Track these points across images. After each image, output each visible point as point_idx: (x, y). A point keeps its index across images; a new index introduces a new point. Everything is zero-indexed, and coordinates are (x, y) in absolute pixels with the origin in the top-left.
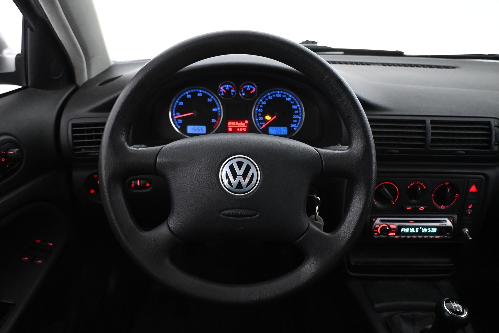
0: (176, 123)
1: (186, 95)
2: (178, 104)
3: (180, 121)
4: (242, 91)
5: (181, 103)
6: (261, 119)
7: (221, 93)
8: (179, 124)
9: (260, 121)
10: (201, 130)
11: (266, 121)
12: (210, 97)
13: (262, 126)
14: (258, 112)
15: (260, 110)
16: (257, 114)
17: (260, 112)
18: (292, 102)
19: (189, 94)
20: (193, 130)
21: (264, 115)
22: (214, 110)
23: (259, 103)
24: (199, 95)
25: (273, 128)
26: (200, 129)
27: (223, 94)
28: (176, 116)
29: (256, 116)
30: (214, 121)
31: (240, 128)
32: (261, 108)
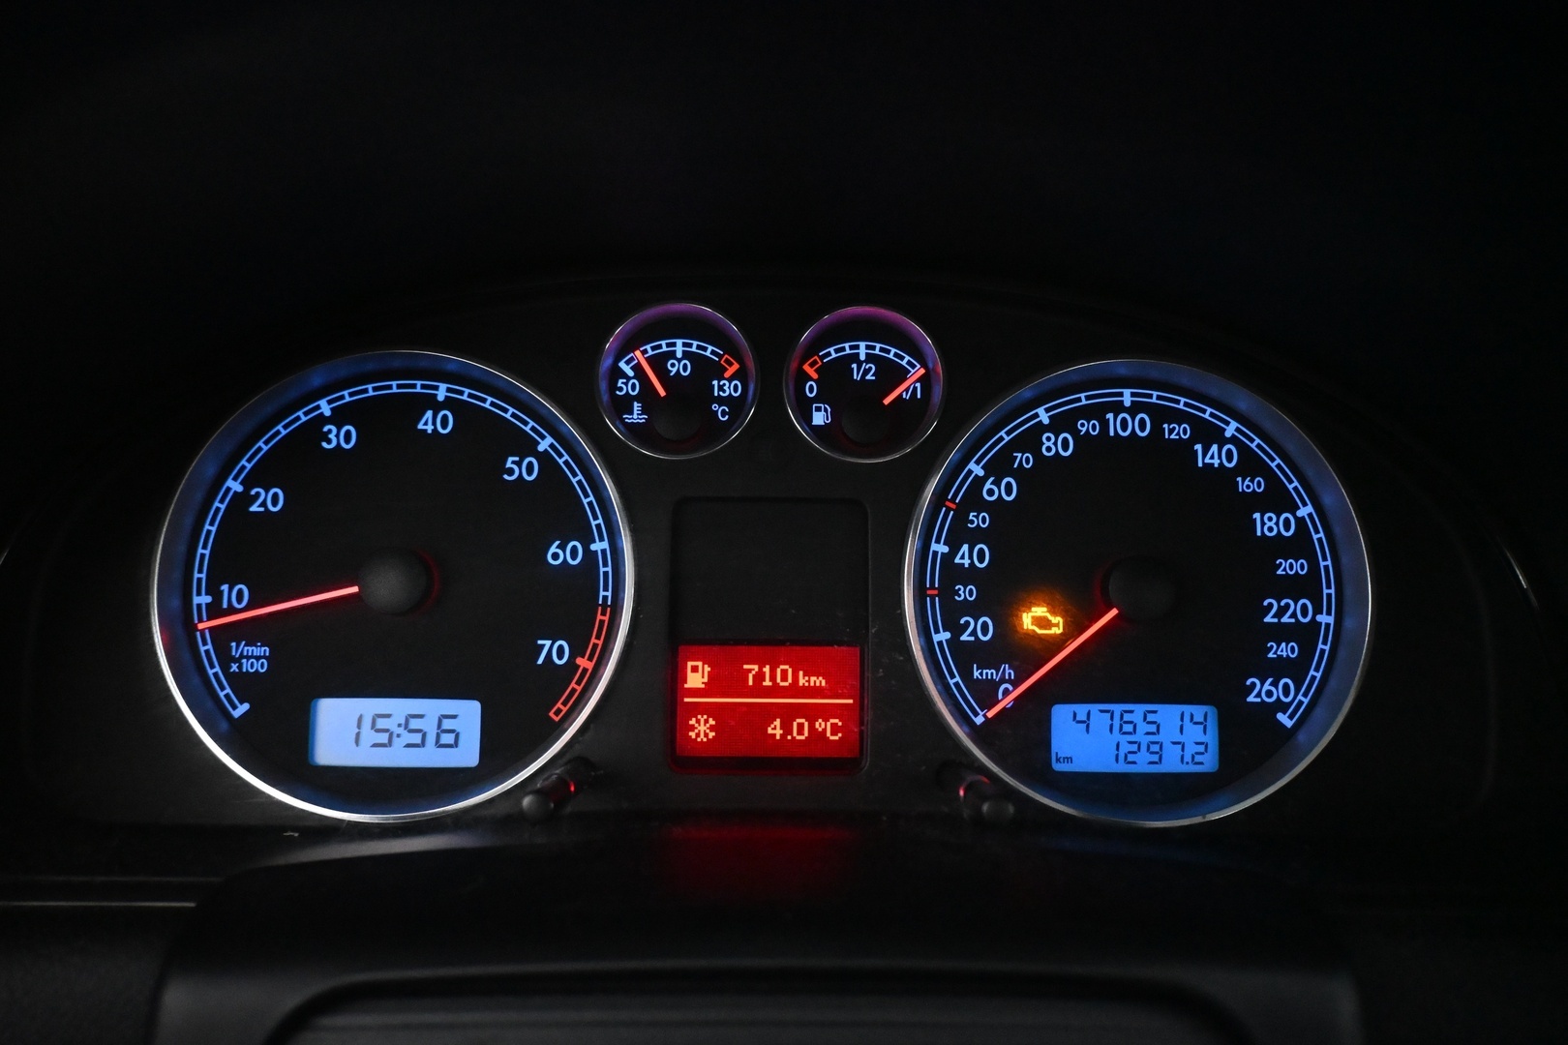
0: (214, 671)
1: (314, 429)
2: (242, 500)
3: (254, 658)
4: (811, 389)
5: (269, 500)
6: (979, 629)
7: (623, 405)
8: (243, 685)
9: (966, 655)
10: (434, 737)
11: (1026, 653)
12: (525, 446)
13: (986, 694)
14: (953, 573)
15: (963, 557)
16: (947, 592)
17: (969, 575)
18: (1245, 485)
19: (339, 417)
20: (369, 736)
21: (1001, 594)
22: (560, 554)
23: (958, 492)
24: (427, 423)
25: (1082, 710)
26: (430, 726)
27: (636, 416)
28: (214, 610)
29: (935, 609)
30: (552, 650)
31: (788, 714)
32: (975, 537)
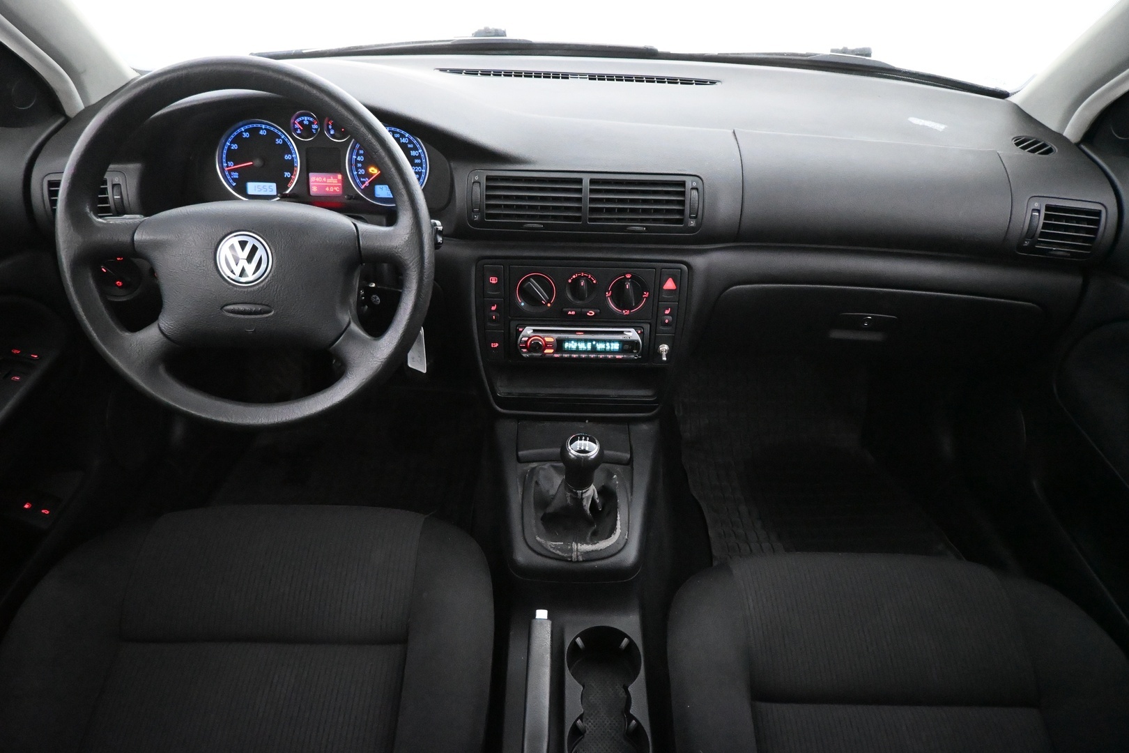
0: (229, 177)
1: (241, 133)
2: (230, 147)
3: (236, 175)
4: (330, 127)
5: (235, 147)
6: (362, 172)
7: (296, 129)
8: (234, 180)
9: (360, 176)
10: (269, 190)
11: (368, 175)
12: (279, 137)
13: (363, 182)
14: (357, 161)
15: (359, 159)
16: (356, 165)
17: (360, 162)
18: (409, 146)
19: (246, 131)
20: (257, 189)
21: (365, 166)
22: (287, 157)
24: (261, 132)
25: (381, 186)
26: (267, 187)
27: (299, 132)
28: (227, 167)
29: (354, 168)
30: (287, 174)
31: (329, 187)
32: (361, 155)
